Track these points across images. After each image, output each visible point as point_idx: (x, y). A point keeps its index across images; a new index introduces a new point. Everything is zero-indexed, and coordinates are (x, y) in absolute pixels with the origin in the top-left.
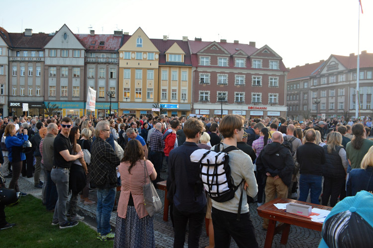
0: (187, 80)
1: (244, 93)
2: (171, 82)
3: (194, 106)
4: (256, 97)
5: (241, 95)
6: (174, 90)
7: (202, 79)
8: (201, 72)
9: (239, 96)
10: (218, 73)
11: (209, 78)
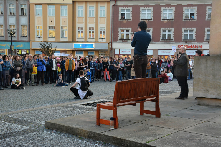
0: (106, 16)
1: (173, 29)
2: (88, 19)
3: (113, 45)
4: (189, 33)
5: (169, 31)
6: (91, 28)
7: (123, 15)
8: (121, 6)
9: (167, 33)
10: (142, 6)
11: (130, 13)
